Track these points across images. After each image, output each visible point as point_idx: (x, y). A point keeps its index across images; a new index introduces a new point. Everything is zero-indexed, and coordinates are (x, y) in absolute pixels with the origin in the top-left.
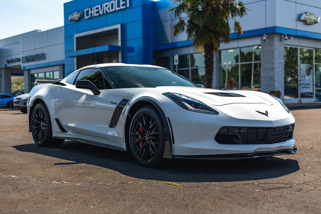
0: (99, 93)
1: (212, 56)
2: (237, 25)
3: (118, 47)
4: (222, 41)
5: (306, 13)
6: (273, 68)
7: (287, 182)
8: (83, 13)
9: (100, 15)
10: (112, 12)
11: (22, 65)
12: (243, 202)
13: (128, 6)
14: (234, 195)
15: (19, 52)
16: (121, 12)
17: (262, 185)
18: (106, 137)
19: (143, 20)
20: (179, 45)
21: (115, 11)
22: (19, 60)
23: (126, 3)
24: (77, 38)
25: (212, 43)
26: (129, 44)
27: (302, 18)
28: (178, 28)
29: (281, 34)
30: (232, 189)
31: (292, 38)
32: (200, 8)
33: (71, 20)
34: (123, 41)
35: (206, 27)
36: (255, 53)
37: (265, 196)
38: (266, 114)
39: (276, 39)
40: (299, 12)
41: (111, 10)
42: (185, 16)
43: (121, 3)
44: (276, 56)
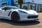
0: (6, 10)
2: (24, 2)
18: (7, 18)
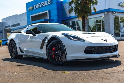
0: (36, 35)
1: (85, 21)
3: (48, 19)
4: (89, 15)
5: (122, 2)
6: (110, 25)
7: (116, 70)
8: (34, 7)
9: (40, 7)
10: (45, 6)
11: (11, 28)
12: (97, 79)
13: (51, 3)
14: (93, 77)
15: (10, 23)
16: (49, 6)
17: (106, 72)
19: (57, 8)
20: (72, 18)
21: (46, 5)
22: (10, 26)
23: (50, 2)
24: (32, 17)
25: (84, 16)
26: (52, 18)
27: (121, 5)
28: (71, 10)
29: (112, 11)
30: (92, 74)
31: (117, 13)
32: (79, 2)
33: (29, 10)
34: (50, 17)
35: (82, 10)
36: (102, 20)
37: (107, 76)
38: (106, 41)
39: (110, 13)
40: (119, 2)
41: (45, 5)
42: (73, 6)
43: (48, 2)
44: (110, 20)
